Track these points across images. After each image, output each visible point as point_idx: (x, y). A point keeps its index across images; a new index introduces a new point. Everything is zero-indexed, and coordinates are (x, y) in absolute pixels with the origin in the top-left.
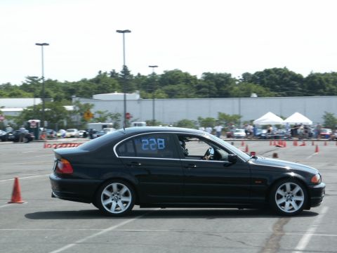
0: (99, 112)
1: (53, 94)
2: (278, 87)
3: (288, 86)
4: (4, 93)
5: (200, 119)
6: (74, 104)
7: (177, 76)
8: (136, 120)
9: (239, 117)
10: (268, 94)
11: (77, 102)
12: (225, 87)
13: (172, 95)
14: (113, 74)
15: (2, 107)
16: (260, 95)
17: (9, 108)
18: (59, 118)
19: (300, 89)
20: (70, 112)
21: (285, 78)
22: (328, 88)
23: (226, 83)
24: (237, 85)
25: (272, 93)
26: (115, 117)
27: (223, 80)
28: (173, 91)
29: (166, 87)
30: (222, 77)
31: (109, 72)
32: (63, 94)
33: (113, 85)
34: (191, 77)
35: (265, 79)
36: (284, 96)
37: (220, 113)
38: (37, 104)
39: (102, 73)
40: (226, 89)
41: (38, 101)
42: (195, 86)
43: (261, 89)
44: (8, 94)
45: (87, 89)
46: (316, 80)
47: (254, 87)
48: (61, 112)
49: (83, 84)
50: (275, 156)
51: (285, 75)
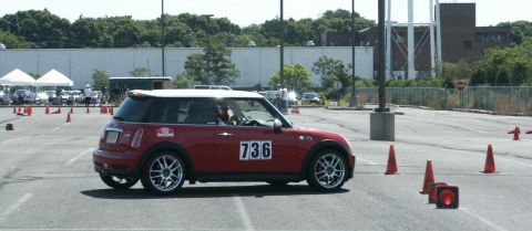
2: (35, 35)
3: (49, 34)
10: (22, 44)
16: (10, 46)
19: (65, 38)
21: (46, 24)
22: (101, 38)
25: (27, 43)
35: (17, 25)
36: (43, 47)
43: (12, 37)
46: (86, 27)
47: (2, 34)
50: (10, 127)
51: (45, 19)
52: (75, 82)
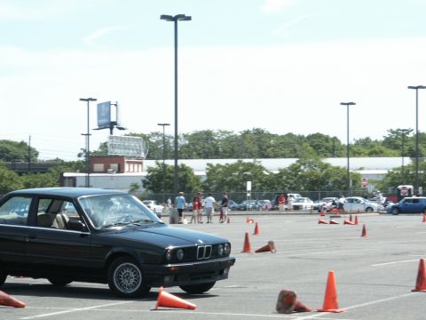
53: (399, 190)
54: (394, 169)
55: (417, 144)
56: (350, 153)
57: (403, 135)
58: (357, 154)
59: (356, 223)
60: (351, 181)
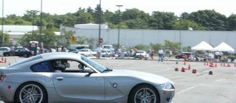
0: (79, 37)
1: (46, 23)
2: (207, 23)
3: (215, 23)
4: (11, 21)
5: (151, 44)
6: (61, 31)
7: (135, 14)
8: (105, 44)
9: (180, 44)
10: (200, 28)
11: (64, 29)
12: (170, 22)
13: (131, 26)
14: (89, 10)
15: (9, 31)
16: (195, 29)
17: (14, 32)
18: (50, 41)
19: (223, 25)
20: (58, 36)
21: (213, 17)
23: (171, 19)
24: (178, 21)
25: (203, 27)
26: (90, 41)
27: (168, 17)
28: (132, 23)
29: (127, 21)
30: (168, 15)
31: (86, 9)
32: (53, 24)
33: (89, 18)
34: (145, 14)
35: (198, 17)
36: (212, 30)
37: (166, 41)
38: (35, 30)
39: (82, 9)
40: (170, 24)
41: (36, 28)
42: (148, 20)
43: (196, 24)
44: (14, 22)
45: (71, 20)
46: (235, 20)
47: (190, 23)
48: (52, 36)
49: (67, 17)
50: (211, 73)
51: (213, 15)
52: (235, 50)
53: (30, 44)
54: (29, 32)
55: (41, 18)
56: (4, 23)
57: (34, 14)
58: (8, 23)
59: (5, 62)
60: (4, 39)
